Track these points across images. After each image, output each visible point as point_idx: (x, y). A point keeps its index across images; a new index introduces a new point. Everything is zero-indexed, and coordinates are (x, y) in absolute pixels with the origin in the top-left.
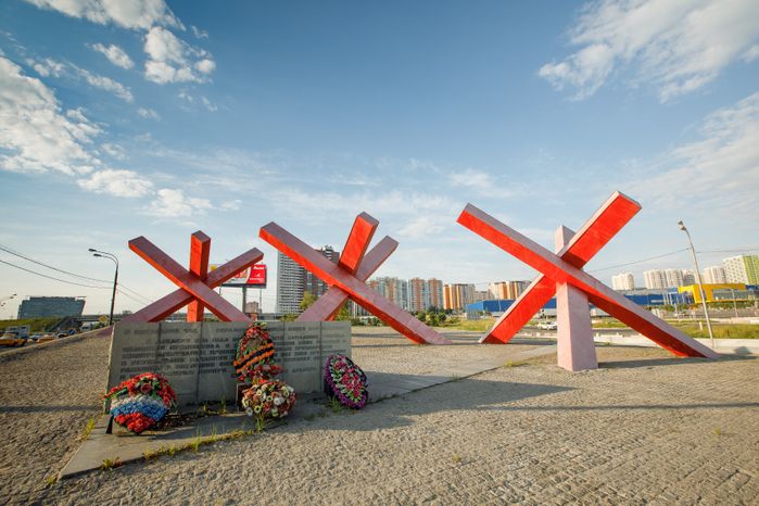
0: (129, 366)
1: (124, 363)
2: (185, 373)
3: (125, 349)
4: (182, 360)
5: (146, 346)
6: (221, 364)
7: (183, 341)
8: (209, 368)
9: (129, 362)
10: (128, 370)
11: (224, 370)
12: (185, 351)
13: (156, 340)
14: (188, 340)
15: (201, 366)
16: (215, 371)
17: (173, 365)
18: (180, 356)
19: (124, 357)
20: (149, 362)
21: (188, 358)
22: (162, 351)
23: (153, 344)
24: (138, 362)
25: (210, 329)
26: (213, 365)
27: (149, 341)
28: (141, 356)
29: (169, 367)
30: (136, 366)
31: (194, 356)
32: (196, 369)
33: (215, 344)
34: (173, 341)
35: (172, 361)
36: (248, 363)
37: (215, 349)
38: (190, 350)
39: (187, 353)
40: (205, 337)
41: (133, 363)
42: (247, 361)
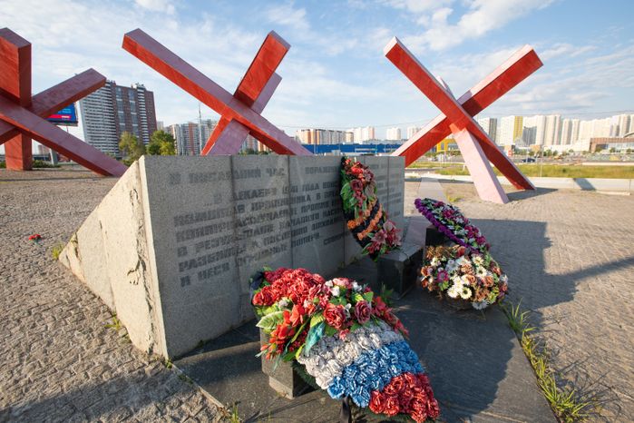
0: (192, 255)
1: (182, 251)
2: (276, 250)
3: (180, 220)
4: (270, 228)
5: (213, 208)
6: (314, 227)
7: (267, 192)
8: (303, 236)
9: (190, 245)
10: (192, 264)
11: (317, 236)
12: (272, 210)
13: (229, 194)
14: (275, 191)
15: (294, 233)
16: (308, 239)
17: (259, 239)
18: (266, 222)
19: (180, 237)
20: (224, 240)
21: (277, 222)
22: (242, 216)
23: (226, 204)
24: (206, 245)
25: (298, 168)
26: (305, 230)
27: (218, 198)
28: (210, 229)
29: (255, 244)
30: (204, 253)
31: (284, 219)
32: (288, 241)
33: (305, 194)
34: (255, 194)
35: (257, 232)
36: (374, 222)
37: (307, 203)
38: (278, 209)
39: (276, 215)
40: (293, 183)
41: (199, 247)
42: (369, 220)
